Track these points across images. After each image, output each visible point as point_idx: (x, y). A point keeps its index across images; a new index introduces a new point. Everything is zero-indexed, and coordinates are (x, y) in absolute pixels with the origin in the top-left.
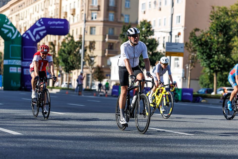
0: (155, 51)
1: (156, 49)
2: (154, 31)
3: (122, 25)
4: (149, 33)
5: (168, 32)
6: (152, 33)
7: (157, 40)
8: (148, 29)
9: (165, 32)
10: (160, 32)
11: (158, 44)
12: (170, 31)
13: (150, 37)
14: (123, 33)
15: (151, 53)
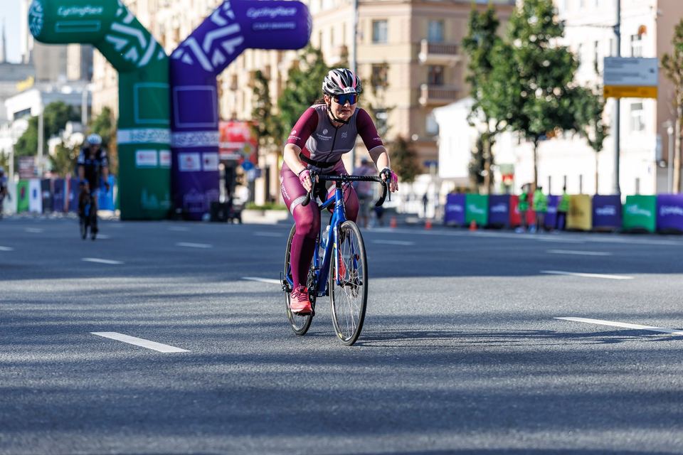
0: (570, 86)
1: (572, 78)
2: (566, 24)
3: (468, 12)
4: (549, 30)
5: (608, 27)
6: (558, 30)
7: (573, 50)
8: (547, 19)
9: (598, 26)
10: (582, 25)
11: (578, 64)
12: (614, 22)
13: (553, 43)
14: (471, 33)
15: (557, 91)
